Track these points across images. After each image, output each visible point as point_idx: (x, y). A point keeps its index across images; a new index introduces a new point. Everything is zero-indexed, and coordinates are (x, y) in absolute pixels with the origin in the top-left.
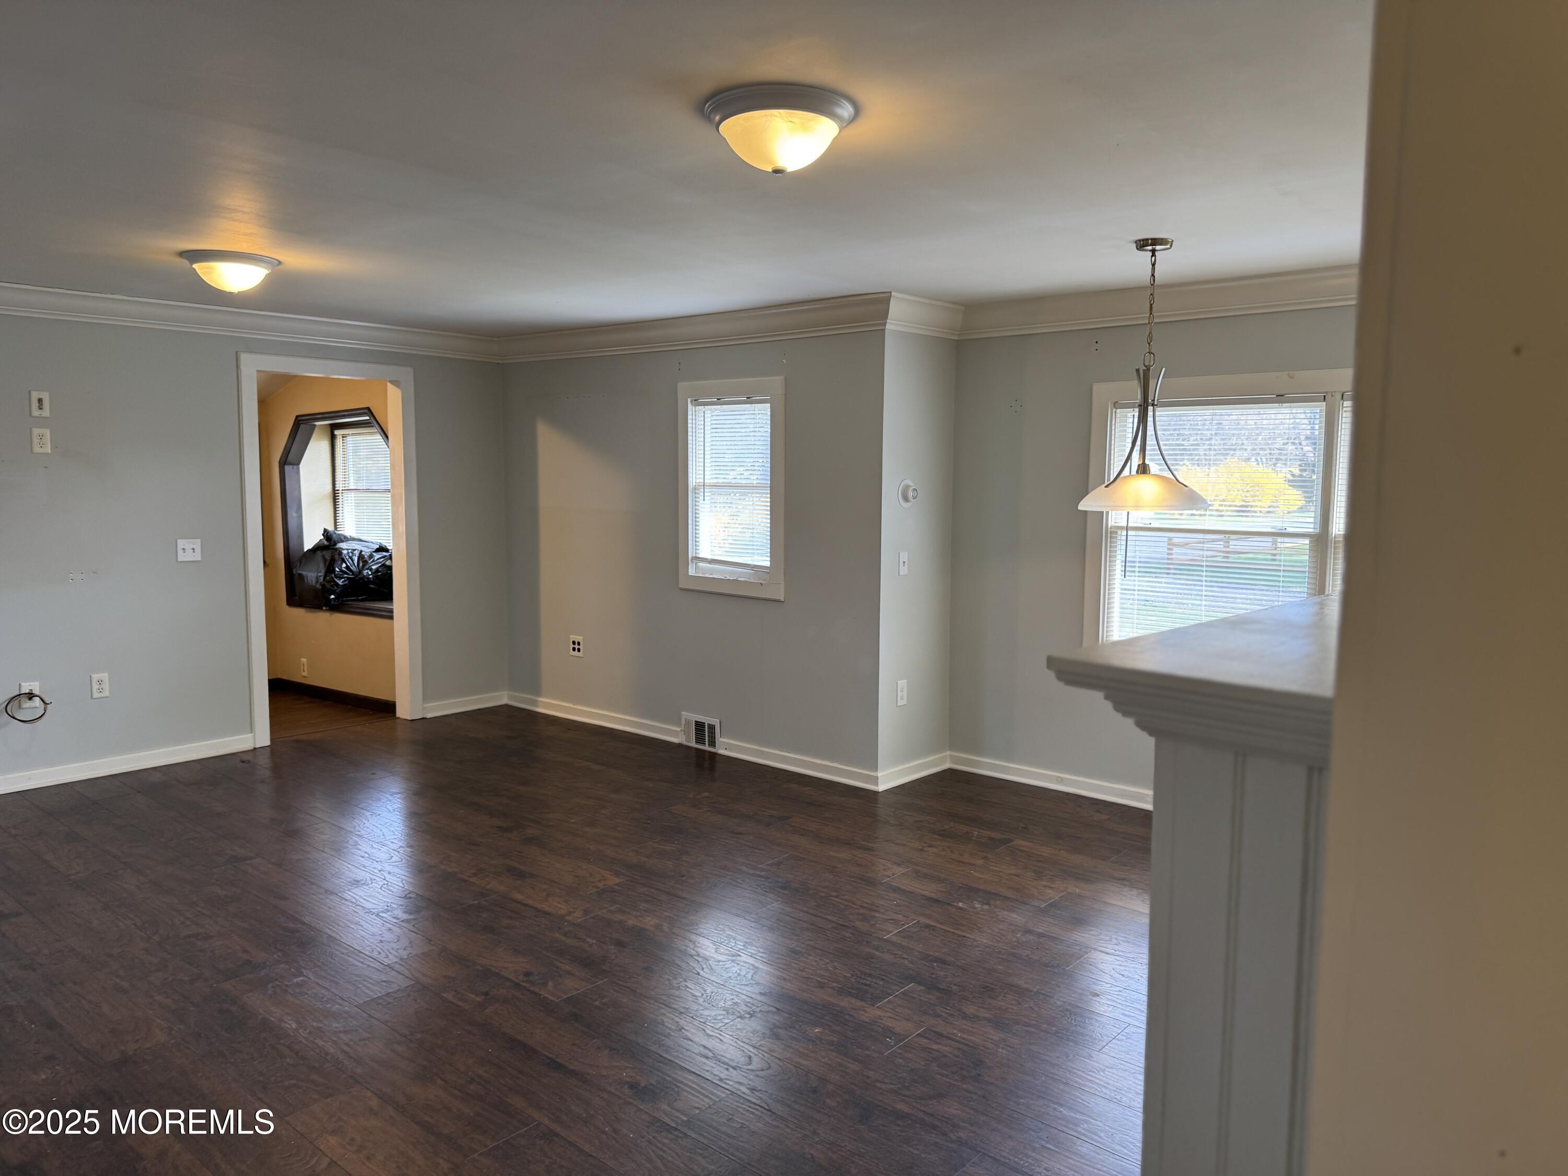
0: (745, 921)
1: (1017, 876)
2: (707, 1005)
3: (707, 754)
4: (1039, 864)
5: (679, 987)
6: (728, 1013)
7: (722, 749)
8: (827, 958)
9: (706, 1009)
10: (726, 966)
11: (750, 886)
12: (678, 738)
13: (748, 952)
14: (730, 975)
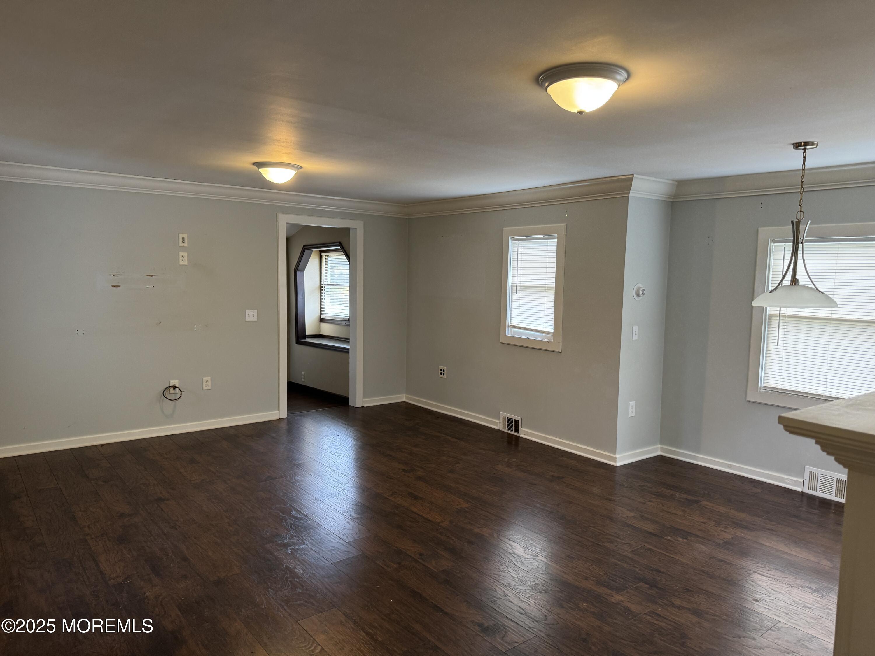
0: (540, 536)
1: (705, 523)
2: (520, 583)
3: (514, 436)
4: (718, 517)
5: (504, 571)
6: (532, 589)
7: (523, 434)
8: (589, 563)
9: (520, 585)
10: (530, 562)
11: (542, 516)
12: (498, 426)
13: (543, 554)
14: (533, 567)
